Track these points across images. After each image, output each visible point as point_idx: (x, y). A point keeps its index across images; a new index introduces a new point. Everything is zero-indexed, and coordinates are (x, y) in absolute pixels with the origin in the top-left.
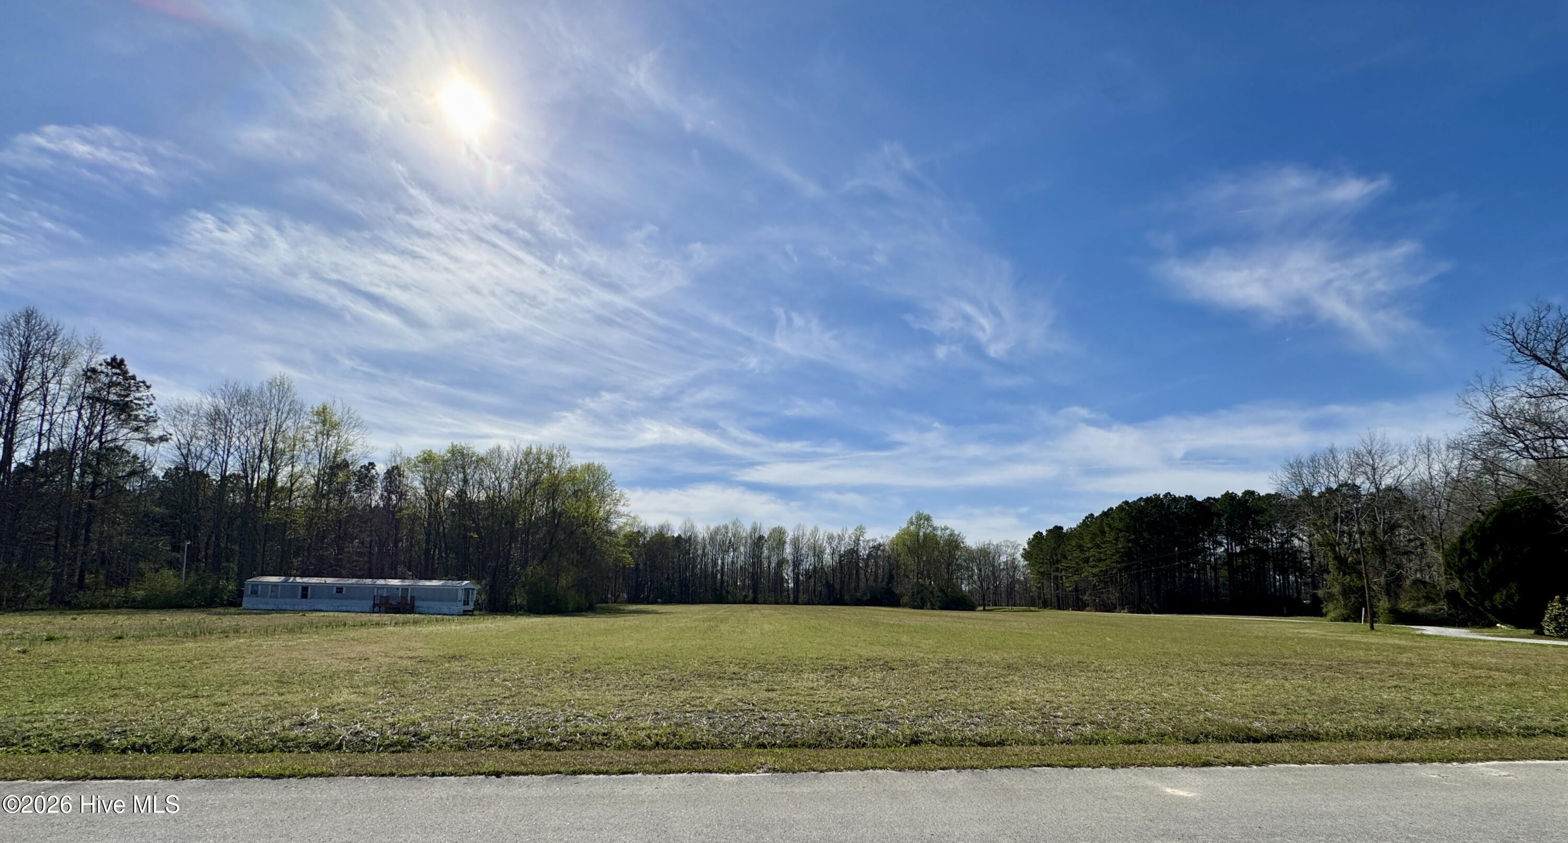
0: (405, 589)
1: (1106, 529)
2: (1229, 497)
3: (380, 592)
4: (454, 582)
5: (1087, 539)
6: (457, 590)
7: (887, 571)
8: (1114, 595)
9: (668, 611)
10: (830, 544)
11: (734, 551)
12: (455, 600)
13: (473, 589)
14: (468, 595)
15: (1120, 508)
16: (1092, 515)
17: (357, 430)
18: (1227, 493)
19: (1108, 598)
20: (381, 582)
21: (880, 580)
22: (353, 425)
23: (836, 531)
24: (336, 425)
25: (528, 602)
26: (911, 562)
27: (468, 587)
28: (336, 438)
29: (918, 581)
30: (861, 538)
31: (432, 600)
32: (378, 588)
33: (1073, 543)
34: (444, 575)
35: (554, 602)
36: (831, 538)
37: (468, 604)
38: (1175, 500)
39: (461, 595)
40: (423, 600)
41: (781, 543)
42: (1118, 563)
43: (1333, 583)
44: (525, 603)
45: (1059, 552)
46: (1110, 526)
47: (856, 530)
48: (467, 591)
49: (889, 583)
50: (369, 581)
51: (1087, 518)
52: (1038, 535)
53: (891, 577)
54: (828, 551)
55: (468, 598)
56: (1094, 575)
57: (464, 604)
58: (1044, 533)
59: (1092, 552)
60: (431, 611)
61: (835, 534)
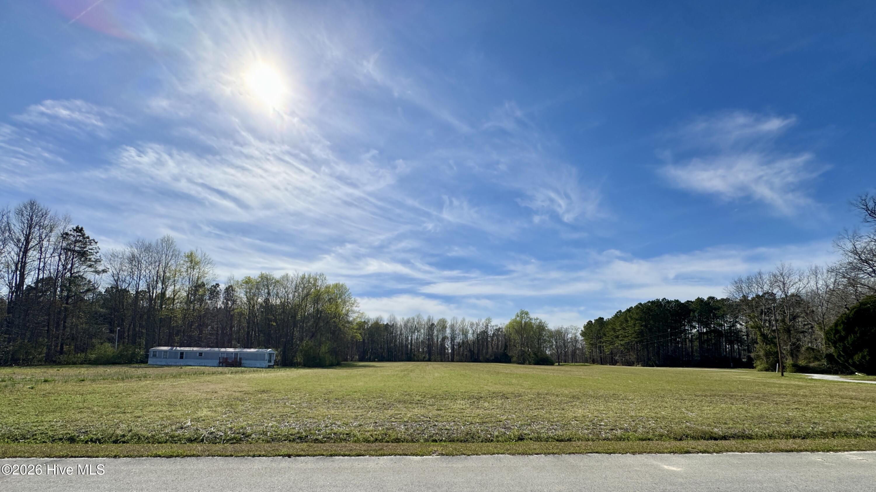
0: (236, 354)
1: (629, 319)
2: (700, 301)
3: (223, 355)
4: (263, 350)
5: (618, 324)
6: (265, 354)
7: (504, 343)
8: (633, 357)
9: (381, 365)
10: (472, 328)
11: (418, 332)
12: (264, 360)
13: (273, 354)
14: (271, 357)
15: (637, 307)
16: (621, 311)
17: (209, 266)
18: (699, 298)
19: (630, 358)
20: (223, 350)
21: (500, 348)
22: (207, 263)
23: (475, 320)
24: (198, 263)
25: (304, 361)
26: (517, 338)
27: (271, 352)
28: (198, 270)
29: (521, 349)
30: (489, 325)
31: (251, 359)
32: (221, 353)
33: (610, 327)
34: (258, 346)
35: (318, 361)
36: (472, 325)
37: (271, 362)
38: (669, 302)
39: (267, 357)
40: (246, 360)
41: (444, 328)
42: (635, 338)
43: (760, 349)
44: (302, 361)
45: (601, 332)
46: (630, 317)
47: (486, 320)
48: (270, 355)
49: (505, 349)
50: (217, 349)
51: (617, 312)
52: (590, 323)
53: (506, 346)
54: (471, 332)
55: (271, 358)
56: (622, 345)
57: (269, 362)
58: (593, 322)
59: (620, 332)
60: (250, 366)
61: (475, 323)
